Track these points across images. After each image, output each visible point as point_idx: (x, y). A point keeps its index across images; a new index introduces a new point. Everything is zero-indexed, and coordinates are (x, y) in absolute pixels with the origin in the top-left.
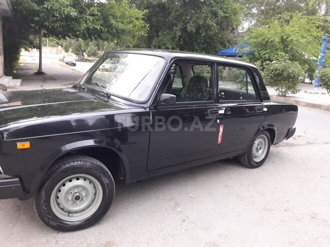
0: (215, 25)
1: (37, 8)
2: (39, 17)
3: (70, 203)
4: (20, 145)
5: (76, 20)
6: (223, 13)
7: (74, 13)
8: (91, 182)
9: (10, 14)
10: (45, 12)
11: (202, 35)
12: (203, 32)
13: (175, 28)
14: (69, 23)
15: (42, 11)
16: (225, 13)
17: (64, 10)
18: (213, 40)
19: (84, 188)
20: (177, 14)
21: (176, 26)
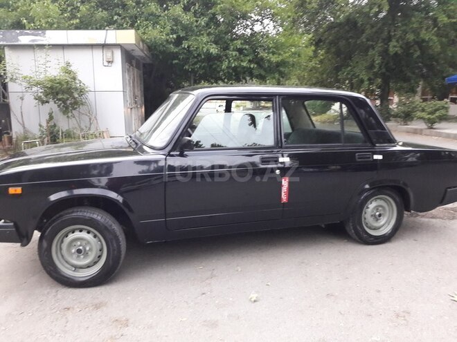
0: (435, 38)
1: (176, 50)
2: (179, 59)
3: (75, 256)
4: (12, 191)
5: (218, 58)
6: (446, 19)
7: (214, 50)
8: (95, 236)
9: (148, 61)
10: (185, 54)
11: (415, 56)
12: (415, 51)
13: (371, 52)
14: (211, 63)
15: (183, 53)
16: (449, 17)
17: (203, 47)
18: (437, 61)
19: (88, 243)
20: (374, 30)
21: (373, 49)
